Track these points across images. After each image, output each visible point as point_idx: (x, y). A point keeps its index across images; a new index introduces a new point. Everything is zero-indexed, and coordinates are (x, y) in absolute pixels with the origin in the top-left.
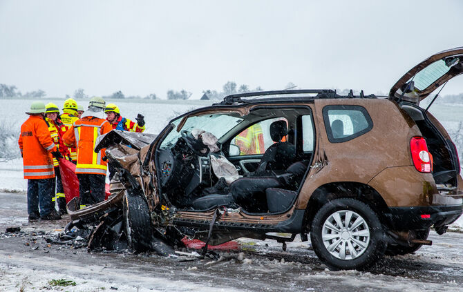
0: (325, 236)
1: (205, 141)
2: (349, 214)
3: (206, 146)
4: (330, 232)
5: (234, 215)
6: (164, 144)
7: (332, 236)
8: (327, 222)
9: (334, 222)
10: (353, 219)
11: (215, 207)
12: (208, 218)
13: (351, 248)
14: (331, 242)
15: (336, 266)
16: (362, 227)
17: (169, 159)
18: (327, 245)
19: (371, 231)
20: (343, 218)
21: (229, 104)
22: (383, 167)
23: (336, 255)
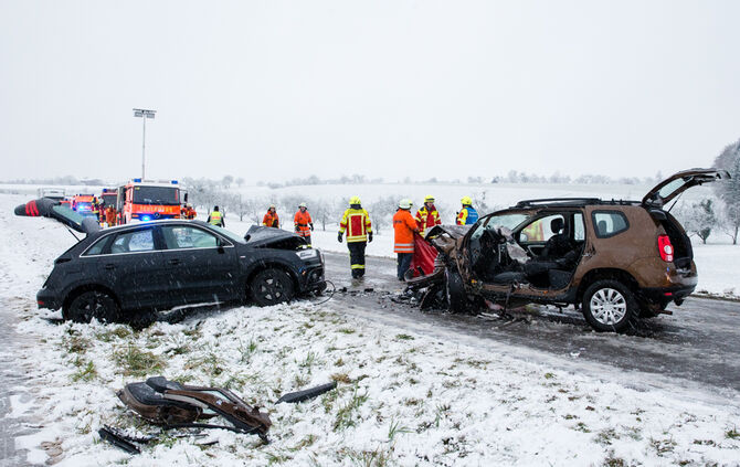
0: (593, 307)
1: (503, 233)
2: (611, 291)
3: (504, 237)
4: (596, 304)
5: (524, 288)
6: (474, 236)
7: (598, 307)
8: (594, 297)
9: (599, 297)
10: (614, 295)
11: (510, 281)
12: (506, 290)
13: (612, 316)
14: (597, 311)
15: (601, 329)
16: (620, 302)
17: (478, 246)
18: (594, 313)
19: (627, 305)
20: (606, 294)
21: (521, 208)
22: (637, 257)
23: (600, 321)
